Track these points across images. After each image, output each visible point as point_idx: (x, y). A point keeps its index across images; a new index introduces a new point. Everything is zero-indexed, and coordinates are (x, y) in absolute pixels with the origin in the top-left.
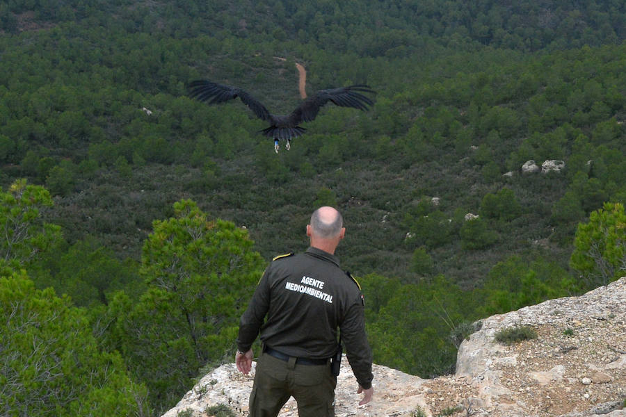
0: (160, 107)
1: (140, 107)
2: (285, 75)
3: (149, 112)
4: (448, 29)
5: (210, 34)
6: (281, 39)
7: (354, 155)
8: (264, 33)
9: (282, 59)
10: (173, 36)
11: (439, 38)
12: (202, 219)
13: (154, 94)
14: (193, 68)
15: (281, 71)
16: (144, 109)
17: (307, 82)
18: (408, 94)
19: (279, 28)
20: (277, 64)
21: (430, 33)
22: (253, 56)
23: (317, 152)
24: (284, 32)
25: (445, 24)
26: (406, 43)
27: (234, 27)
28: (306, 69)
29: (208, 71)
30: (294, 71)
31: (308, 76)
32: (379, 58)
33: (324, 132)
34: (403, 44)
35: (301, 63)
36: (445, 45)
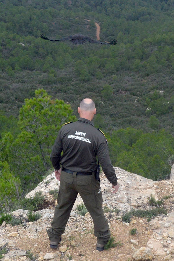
0: (29, 42)
1: (19, 42)
2: (90, 28)
3: (23, 45)
4: (170, 7)
5: (54, 8)
6: (88, 11)
7: (122, 69)
8: (80, 7)
9: (89, 21)
10: (36, 8)
11: (166, 12)
12: (48, 98)
13: (26, 36)
14: (45, 24)
15: (88, 26)
16: (21, 43)
17: (100, 32)
18: (150, 39)
19: (87, 5)
20: (86, 23)
21: (162, 10)
22: (75, 19)
23: (104, 67)
24: (90, 7)
25: (169, 5)
26: (149, 14)
27: (66, 4)
28: (100, 26)
29: (52, 25)
30: (94, 27)
31: (101, 29)
32: (136, 21)
33: (108, 57)
34: (148, 14)
35: (98, 23)
36: (169, 15)
